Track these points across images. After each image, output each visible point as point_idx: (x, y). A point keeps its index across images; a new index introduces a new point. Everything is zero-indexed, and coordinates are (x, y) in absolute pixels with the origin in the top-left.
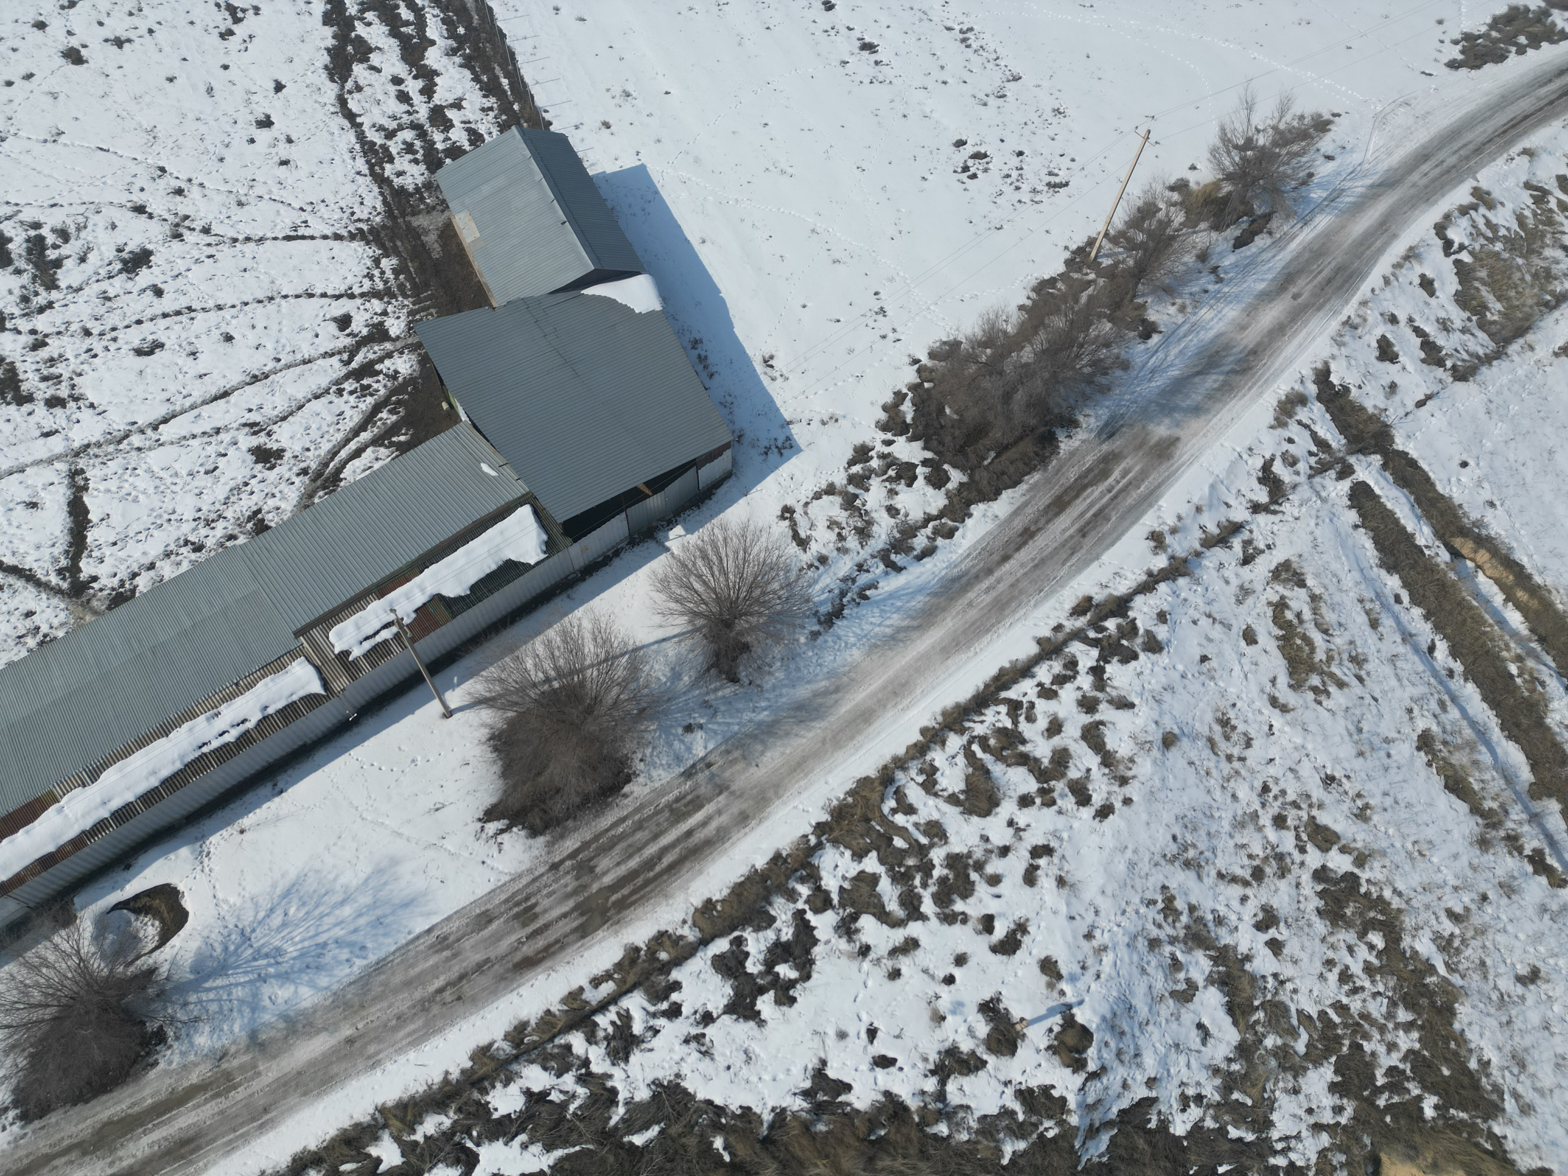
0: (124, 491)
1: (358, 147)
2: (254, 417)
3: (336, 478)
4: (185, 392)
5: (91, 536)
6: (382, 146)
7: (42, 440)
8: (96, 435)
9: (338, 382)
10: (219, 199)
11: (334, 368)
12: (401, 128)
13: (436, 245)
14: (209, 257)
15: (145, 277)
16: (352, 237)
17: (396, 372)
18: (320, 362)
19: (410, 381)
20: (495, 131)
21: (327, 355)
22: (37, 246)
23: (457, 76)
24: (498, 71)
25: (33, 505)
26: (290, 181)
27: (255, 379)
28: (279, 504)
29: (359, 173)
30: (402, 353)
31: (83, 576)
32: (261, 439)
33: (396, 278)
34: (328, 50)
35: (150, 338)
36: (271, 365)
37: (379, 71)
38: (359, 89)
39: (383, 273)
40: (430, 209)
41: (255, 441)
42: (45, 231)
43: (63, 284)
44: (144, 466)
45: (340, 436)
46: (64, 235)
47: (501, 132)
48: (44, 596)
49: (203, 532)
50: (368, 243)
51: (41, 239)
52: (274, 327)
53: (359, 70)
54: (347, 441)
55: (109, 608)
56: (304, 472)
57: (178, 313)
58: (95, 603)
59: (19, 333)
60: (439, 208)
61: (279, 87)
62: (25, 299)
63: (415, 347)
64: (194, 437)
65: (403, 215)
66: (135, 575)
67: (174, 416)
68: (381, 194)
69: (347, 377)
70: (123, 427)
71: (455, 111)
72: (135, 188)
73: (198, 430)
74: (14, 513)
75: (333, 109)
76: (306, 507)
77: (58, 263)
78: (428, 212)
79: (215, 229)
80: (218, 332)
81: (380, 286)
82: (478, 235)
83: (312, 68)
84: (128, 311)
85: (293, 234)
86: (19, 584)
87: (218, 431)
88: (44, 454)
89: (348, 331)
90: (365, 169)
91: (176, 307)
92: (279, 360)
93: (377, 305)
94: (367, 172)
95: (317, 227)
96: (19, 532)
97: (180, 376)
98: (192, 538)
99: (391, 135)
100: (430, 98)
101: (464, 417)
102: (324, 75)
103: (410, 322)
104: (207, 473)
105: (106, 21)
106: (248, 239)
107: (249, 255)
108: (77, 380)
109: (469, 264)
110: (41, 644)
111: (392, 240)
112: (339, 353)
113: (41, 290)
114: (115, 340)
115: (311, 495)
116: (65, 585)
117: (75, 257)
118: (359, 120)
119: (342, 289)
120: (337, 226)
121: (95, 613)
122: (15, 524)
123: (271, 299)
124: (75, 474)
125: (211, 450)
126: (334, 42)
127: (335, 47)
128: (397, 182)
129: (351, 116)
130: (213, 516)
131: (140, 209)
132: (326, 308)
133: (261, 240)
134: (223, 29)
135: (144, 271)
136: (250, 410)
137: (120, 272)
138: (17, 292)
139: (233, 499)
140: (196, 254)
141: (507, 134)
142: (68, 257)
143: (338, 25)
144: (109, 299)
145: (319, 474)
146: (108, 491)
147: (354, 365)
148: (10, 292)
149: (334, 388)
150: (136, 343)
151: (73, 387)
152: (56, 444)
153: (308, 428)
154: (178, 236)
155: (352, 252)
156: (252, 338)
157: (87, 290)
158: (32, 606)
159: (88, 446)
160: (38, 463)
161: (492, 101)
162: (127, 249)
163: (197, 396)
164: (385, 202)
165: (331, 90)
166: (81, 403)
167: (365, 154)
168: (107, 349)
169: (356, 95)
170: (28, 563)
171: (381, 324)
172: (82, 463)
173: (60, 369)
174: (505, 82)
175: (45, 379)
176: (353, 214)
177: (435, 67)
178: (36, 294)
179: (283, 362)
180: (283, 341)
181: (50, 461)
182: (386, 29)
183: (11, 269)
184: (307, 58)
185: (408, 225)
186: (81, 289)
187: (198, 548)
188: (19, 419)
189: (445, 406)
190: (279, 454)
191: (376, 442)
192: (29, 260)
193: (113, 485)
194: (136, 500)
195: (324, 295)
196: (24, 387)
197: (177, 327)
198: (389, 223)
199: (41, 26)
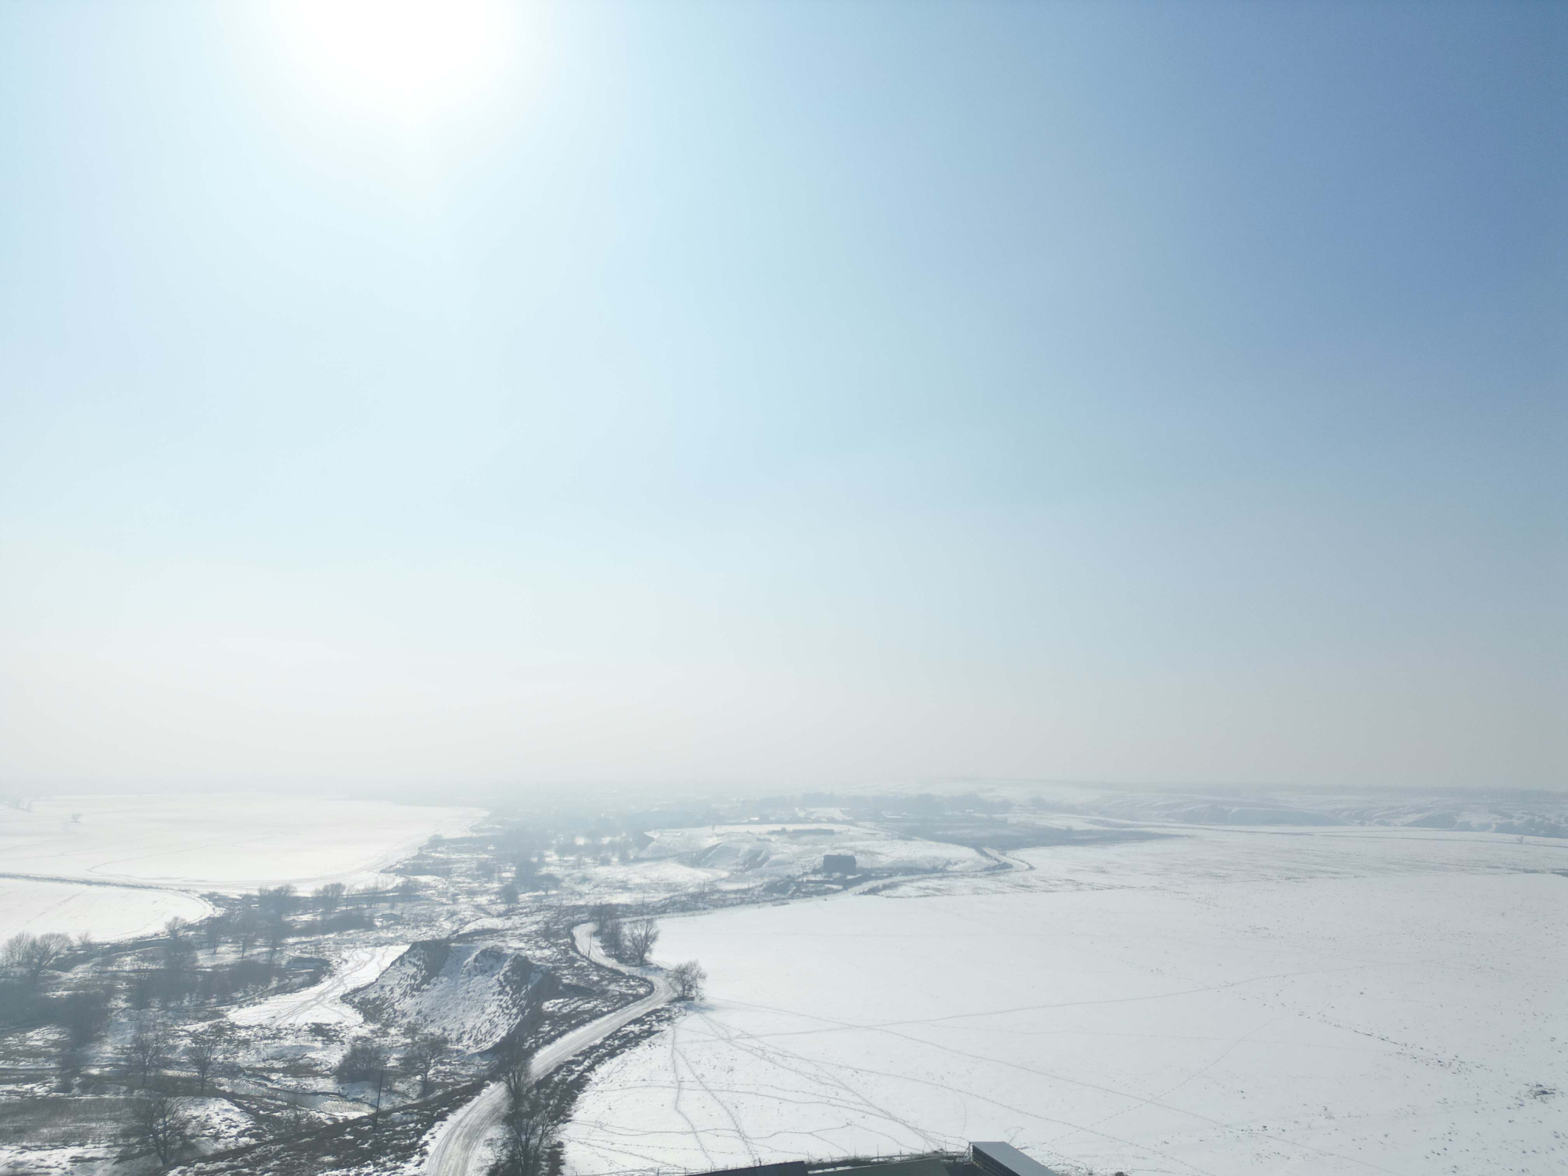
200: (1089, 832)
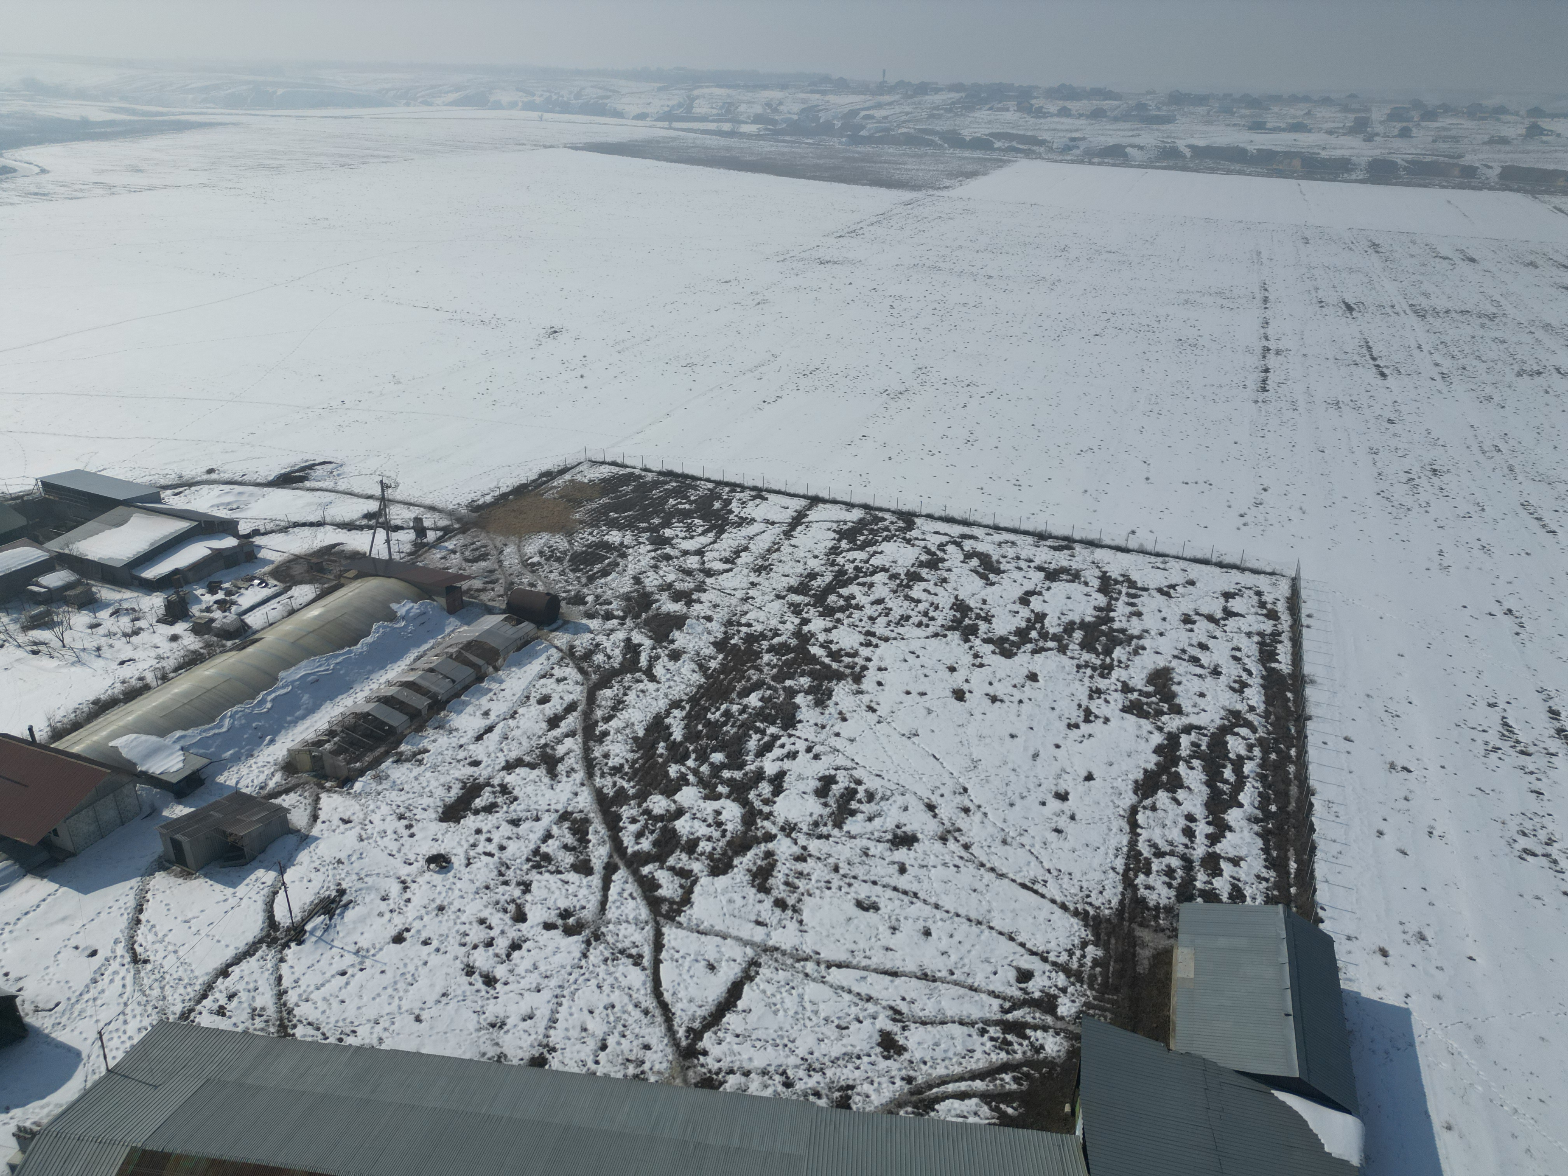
0: (774, 1000)
1: (1125, 849)
2: (903, 1007)
3: (929, 1105)
4: (868, 953)
5: (729, 1018)
6: (1146, 859)
7: (752, 925)
8: (787, 946)
9: (987, 1022)
10: (991, 829)
11: (991, 1008)
12: (1172, 853)
13: (1146, 962)
14: (955, 866)
15: (902, 854)
16: (1076, 913)
17: (1042, 1047)
18: (984, 996)
19: (1049, 1063)
20: (1260, 900)
21: (993, 994)
22: (850, 794)
23: (1248, 840)
24: (1291, 854)
25: (712, 967)
26: (1053, 846)
27: (924, 977)
28: (871, 1092)
29: (1113, 869)
30: (1057, 1034)
31: (700, 1045)
32: (895, 1028)
33: (1092, 968)
34: (1146, 771)
35: (874, 898)
36: (944, 974)
37: (1179, 804)
38: (1154, 808)
39: (1084, 956)
40: (1159, 930)
41: (889, 1026)
42: (861, 789)
43: (846, 828)
44: (800, 991)
45: (958, 1070)
46: (870, 797)
47: (1266, 903)
48: (666, 1041)
49: (801, 1073)
50: (1086, 926)
51: (855, 791)
52: (967, 946)
53: (1162, 797)
54: (961, 1078)
55: (696, 1085)
56: (909, 1080)
57: (905, 893)
58: (691, 1073)
59: (796, 843)
60: (1168, 932)
61: (1089, 777)
62: (816, 824)
63: (1073, 1037)
64: (850, 992)
65: (1132, 920)
66: (731, 1072)
67: (847, 967)
68: (1123, 894)
69: (996, 1023)
70: (809, 951)
71: (1230, 865)
72: (939, 792)
73: (855, 989)
74: (697, 965)
75: (1122, 813)
76: (890, 1112)
77: (853, 813)
78: (1156, 931)
79: (974, 850)
80: (923, 924)
81: (1075, 965)
82: (1192, 976)
83: (1124, 777)
84: (873, 871)
85: (1030, 885)
86: (659, 1019)
87: (869, 999)
88: (745, 935)
89: (1023, 985)
90: (1120, 868)
91: (907, 887)
92: (952, 973)
93: (1061, 979)
94: (1121, 871)
95: (1052, 890)
96: (689, 980)
97: (873, 939)
98: (790, 1073)
99: (1159, 854)
100: (1213, 844)
101: (1079, 1132)
102: (1131, 786)
103: (1081, 1012)
104: (838, 1027)
105: (995, 684)
106: (993, 870)
107: (985, 881)
108: (806, 898)
109: (1168, 996)
110: (636, 1076)
111: (1109, 935)
112: (1004, 999)
113: (830, 824)
114: (850, 885)
115: (899, 1103)
116: (684, 1043)
117: (867, 814)
118: (1139, 830)
119: (1041, 949)
120: (1069, 898)
121: (685, 1081)
122: (691, 973)
123: (979, 923)
124: (754, 963)
125: (854, 1010)
126: (1154, 767)
127: (1152, 771)
128: (1142, 892)
129: (1134, 825)
130: (817, 1065)
131: (931, 807)
132: (1017, 956)
133: (1002, 876)
134: (1073, 722)
135: (904, 850)
136: (904, 999)
137: (888, 841)
138: (815, 817)
139: (841, 1062)
140: (948, 858)
141: (1271, 908)
142: (862, 812)
143: (1165, 757)
144: (867, 855)
145: (919, 1091)
146: (764, 992)
147: (1010, 1017)
148: (811, 815)
149: (980, 1025)
150: (862, 897)
151: (800, 900)
152: (758, 935)
153: (937, 1044)
154: (944, 839)
155: (1068, 925)
156: (944, 945)
157: (857, 841)
158: (653, 1042)
159: (777, 949)
160: (738, 939)
161: (1272, 875)
162: (904, 829)
163: (874, 962)
164: (1121, 902)
165: (1129, 799)
166: (795, 916)
167: (1128, 857)
168: (840, 888)
169: (1148, 813)
170: (676, 1009)
171: (1056, 997)
172: (763, 959)
173: (801, 884)
174: (1293, 866)
175: (787, 884)
176: (1088, 896)
177: (1232, 823)
178: (825, 825)
179: (954, 977)
180: (966, 961)
181: (746, 943)
182: (1204, 778)
183: (823, 800)
184: (1124, 768)
185: (1131, 931)
186: (854, 838)
187: (788, 1084)
188: (751, 901)
189: (1067, 1108)
190: (901, 1050)
191: (986, 1097)
192: (837, 801)
193: (770, 989)
194: (776, 1013)
195: (1023, 945)
196: (771, 881)
197: (897, 903)
198: (1115, 920)
199: (952, 669)
200: (112, 123)
